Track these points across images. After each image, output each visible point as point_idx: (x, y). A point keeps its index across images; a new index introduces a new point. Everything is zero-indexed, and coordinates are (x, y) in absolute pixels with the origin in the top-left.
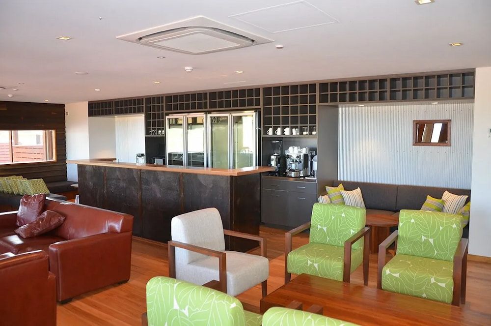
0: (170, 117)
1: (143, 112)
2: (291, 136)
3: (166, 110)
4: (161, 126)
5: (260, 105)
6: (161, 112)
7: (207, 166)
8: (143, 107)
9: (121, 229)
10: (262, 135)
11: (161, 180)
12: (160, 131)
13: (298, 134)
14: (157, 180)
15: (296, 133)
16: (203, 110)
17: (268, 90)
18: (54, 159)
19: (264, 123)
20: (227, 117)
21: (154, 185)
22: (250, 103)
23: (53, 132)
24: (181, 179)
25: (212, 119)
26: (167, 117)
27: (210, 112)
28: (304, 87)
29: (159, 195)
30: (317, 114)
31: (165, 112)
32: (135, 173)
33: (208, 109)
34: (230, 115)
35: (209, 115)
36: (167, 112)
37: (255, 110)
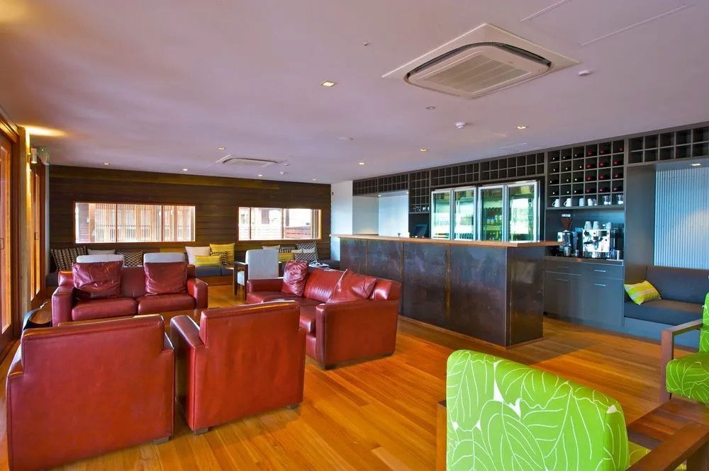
0: (437, 192)
1: (407, 188)
2: (586, 207)
3: (432, 185)
4: (426, 202)
5: (543, 172)
6: (426, 188)
7: (477, 239)
8: (407, 183)
9: (388, 297)
10: (546, 208)
11: (425, 254)
12: (424, 209)
13: (596, 205)
14: (421, 254)
15: (593, 204)
16: (473, 182)
17: (554, 154)
18: (319, 237)
19: (548, 193)
20: (501, 189)
21: (417, 259)
22: (532, 171)
23: (320, 211)
24: (448, 252)
25: (483, 192)
26: (433, 193)
27: (481, 185)
28: (605, 146)
29: (422, 270)
30: (625, 179)
31: (430, 187)
32: (397, 246)
33: (479, 181)
34: (506, 187)
35: (480, 188)
36: (433, 187)
37: (537, 179)
